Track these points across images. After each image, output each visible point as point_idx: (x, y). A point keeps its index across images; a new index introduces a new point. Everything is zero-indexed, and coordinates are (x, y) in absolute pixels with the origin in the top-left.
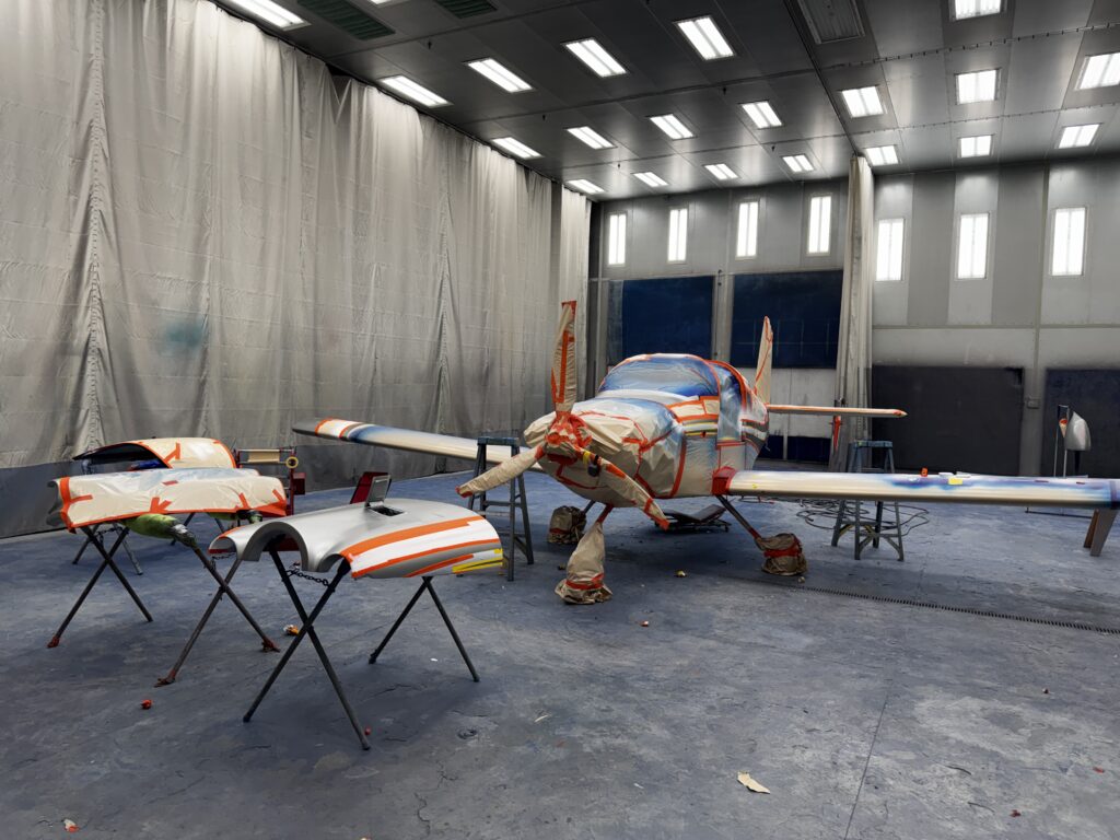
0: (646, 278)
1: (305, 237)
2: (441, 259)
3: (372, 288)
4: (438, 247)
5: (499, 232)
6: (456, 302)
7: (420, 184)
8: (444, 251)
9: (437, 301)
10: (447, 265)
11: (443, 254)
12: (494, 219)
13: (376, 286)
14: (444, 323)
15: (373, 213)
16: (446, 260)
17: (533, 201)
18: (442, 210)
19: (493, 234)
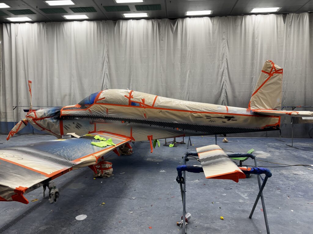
1: (161, 68)
2: (223, 63)
3: (187, 78)
4: (221, 59)
5: (262, 44)
6: (231, 76)
7: (211, 40)
8: (225, 59)
9: (220, 78)
10: (226, 64)
11: (224, 60)
12: (259, 41)
13: (189, 77)
14: (224, 84)
15: (188, 55)
16: (226, 62)
17: (291, 26)
18: (223, 45)
19: (258, 47)
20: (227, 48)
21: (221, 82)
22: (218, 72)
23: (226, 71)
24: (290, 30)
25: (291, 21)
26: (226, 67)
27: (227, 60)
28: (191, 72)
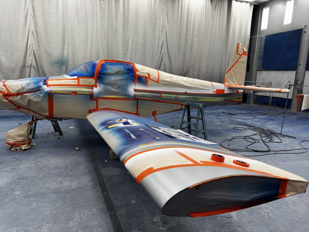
0: (274, 33)
1: (102, 32)
2: (162, 34)
3: (130, 46)
4: (161, 30)
5: (194, 22)
6: (169, 49)
7: (153, 9)
8: (164, 31)
9: (160, 49)
10: (165, 36)
11: (164, 33)
12: (192, 18)
13: (132, 45)
14: (163, 56)
15: (130, 22)
16: (165, 34)
17: (215, 8)
18: (163, 17)
19: (191, 23)
20: (167, 20)
21: (161, 54)
22: (159, 43)
23: (165, 43)
24: (215, 13)
25: (215, 4)
26: (165, 39)
27: (166, 32)
28: (133, 40)
